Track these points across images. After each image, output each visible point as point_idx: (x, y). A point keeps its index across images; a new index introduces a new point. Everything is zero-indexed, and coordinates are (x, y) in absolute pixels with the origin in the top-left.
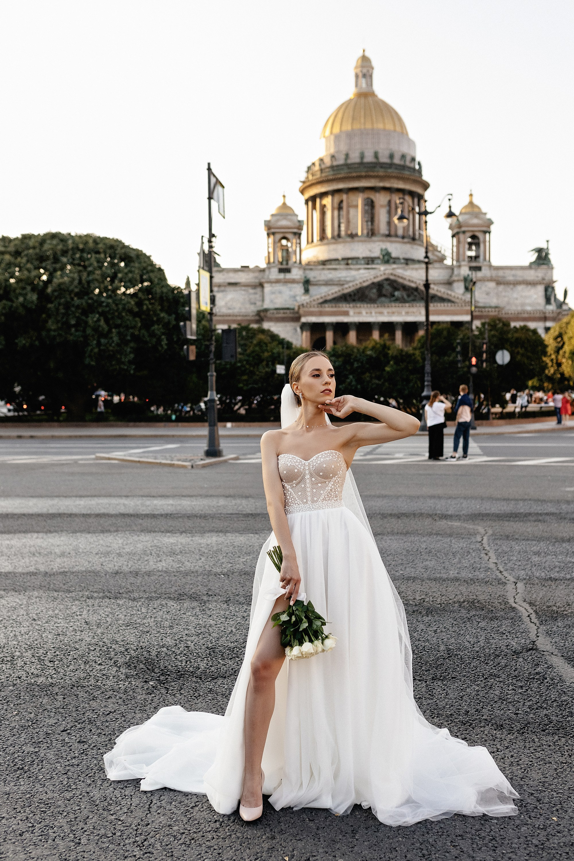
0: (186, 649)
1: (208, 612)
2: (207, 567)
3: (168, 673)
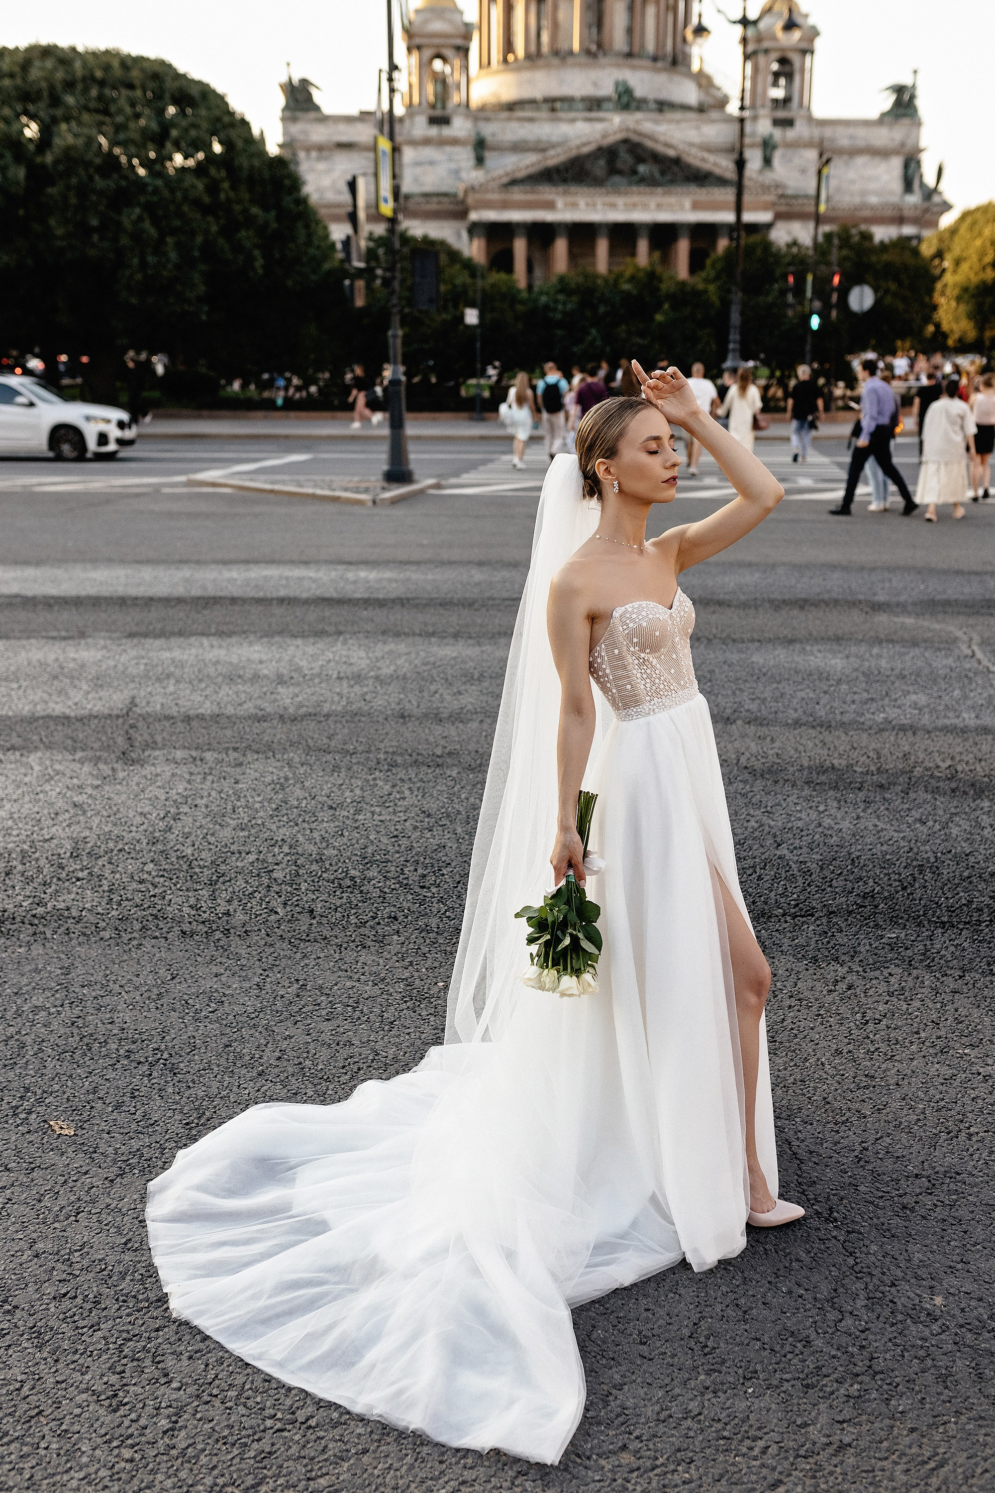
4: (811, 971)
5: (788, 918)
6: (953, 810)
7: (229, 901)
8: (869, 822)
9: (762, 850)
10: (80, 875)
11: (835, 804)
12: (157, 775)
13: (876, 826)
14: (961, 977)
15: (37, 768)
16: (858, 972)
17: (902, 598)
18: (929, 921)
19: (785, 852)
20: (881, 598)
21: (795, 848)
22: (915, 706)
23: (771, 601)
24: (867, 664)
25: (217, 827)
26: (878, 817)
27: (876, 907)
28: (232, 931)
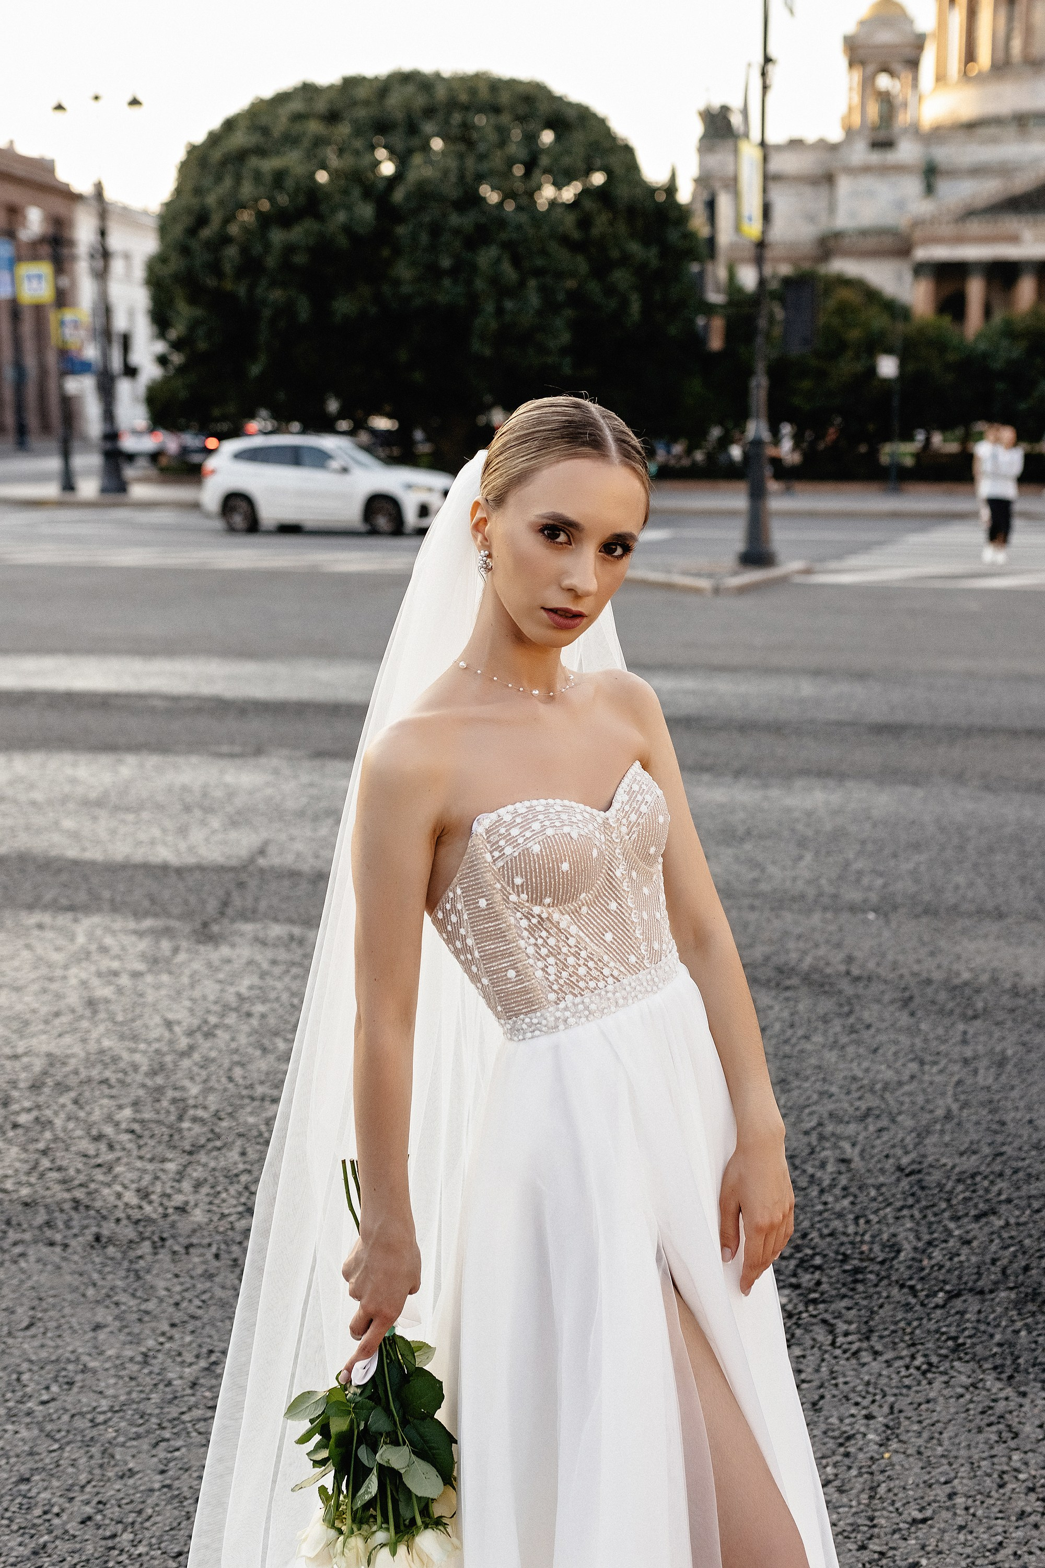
0: (843, 1168)
1: (866, 1035)
2: (823, 882)
3: (818, 1261)
7: (198, 1185)
10: (23, 1119)
12: (229, 961)
15: (81, 940)
25: (258, 1053)
28: (169, 1243)
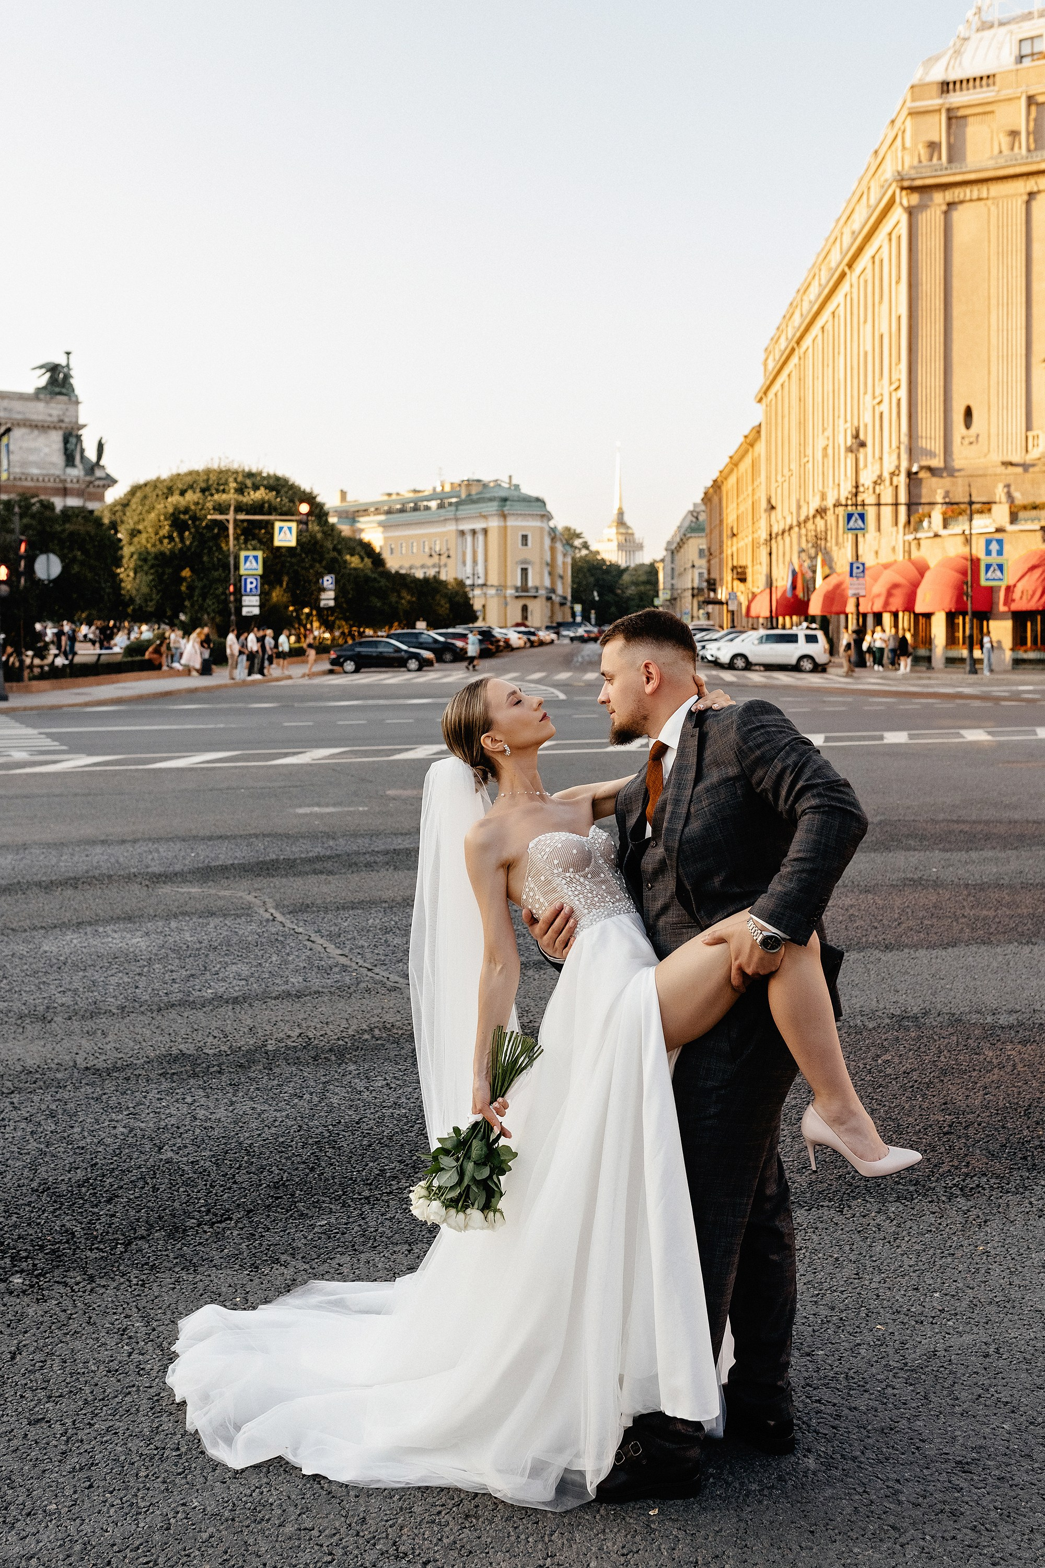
4: (257, 1281)
5: (206, 1228)
6: (323, 1079)
8: (244, 1107)
9: (144, 1157)
11: (201, 1092)
13: (253, 1109)
14: (409, 1251)
16: (305, 1270)
17: (178, 868)
18: (353, 1199)
19: (170, 1154)
20: (156, 869)
21: (179, 1148)
22: (239, 976)
23: (39, 884)
24: (171, 940)
26: (252, 1099)
27: (293, 1195)
